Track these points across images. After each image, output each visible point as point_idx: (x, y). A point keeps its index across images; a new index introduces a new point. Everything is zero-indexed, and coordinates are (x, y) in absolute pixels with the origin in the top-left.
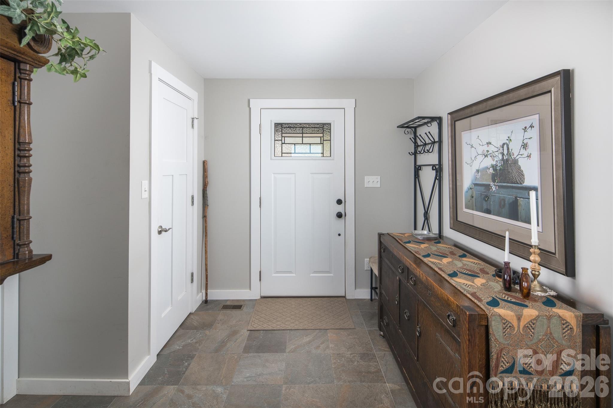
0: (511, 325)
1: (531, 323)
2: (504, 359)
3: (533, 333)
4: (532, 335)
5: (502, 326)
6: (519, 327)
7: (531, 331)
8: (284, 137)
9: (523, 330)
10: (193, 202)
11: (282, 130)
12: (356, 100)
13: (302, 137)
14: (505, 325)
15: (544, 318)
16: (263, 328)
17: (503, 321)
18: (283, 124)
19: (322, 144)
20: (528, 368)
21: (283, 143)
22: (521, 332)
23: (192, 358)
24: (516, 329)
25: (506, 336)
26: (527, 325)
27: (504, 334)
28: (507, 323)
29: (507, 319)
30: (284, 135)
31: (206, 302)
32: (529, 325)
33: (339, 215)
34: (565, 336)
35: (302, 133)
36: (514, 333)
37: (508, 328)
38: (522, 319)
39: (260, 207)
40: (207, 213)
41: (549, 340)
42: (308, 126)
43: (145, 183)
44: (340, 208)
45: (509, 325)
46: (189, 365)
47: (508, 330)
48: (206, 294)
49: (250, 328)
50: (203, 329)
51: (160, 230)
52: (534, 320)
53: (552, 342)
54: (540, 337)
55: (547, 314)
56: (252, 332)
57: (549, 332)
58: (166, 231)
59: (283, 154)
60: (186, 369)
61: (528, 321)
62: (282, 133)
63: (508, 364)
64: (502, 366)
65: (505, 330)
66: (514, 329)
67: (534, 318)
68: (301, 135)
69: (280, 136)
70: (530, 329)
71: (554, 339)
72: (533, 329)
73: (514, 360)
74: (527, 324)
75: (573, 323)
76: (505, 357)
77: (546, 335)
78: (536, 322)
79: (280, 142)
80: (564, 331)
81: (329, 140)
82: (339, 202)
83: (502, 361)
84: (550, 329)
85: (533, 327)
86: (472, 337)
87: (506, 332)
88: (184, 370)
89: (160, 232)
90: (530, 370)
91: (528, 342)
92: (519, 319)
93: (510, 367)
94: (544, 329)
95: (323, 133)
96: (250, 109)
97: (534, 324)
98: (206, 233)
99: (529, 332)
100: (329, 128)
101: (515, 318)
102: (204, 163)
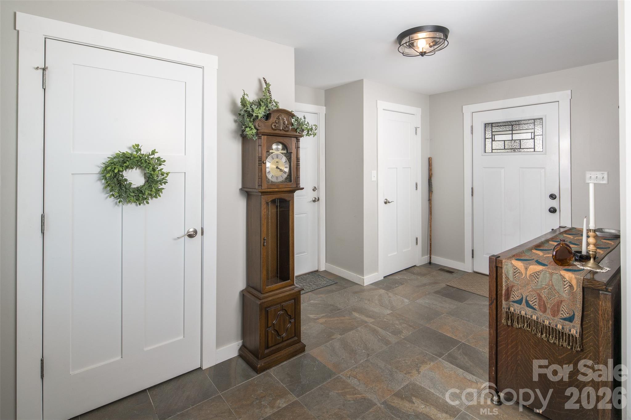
0: (520, 272)
1: (536, 274)
2: (515, 293)
3: (537, 281)
4: (537, 282)
5: (513, 270)
6: (526, 274)
7: (536, 280)
8: (494, 135)
9: (529, 277)
10: (417, 187)
11: (492, 129)
12: (571, 90)
13: (512, 134)
14: (515, 271)
15: (547, 272)
16: (457, 287)
17: (514, 267)
18: (493, 123)
19: (533, 139)
20: (533, 305)
21: (493, 141)
22: (528, 278)
23: (402, 284)
24: (524, 275)
25: (516, 278)
26: (532, 275)
27: (515, 276)
28: (517, 269)
29: (517, 267)
30: (493, 133)
31: (430, 263)
32: (534, 275)
33: (553, 210)
34: (565, 291)
35: (512, 130)
36: (522, 277)
37: (517, 273)
38: (529, 269)
39: (472, 195)
40: (432, 197)
41: (551, 290)
42: (518, 123)
43: (374, 172)
44: (554, 203)
45: (518, 271)
46: (398, 286)
47: (518, 274)
48: (430, 258)
49: (448, 284)
50: (418, 275)
51: (385, 201)
52: (538, 272)
53: (554, 292)
54: (544, 286)
55: (550, 271)
56: (448, 286)
57: (550, 284)
58: (389, 202)
59: (493, 150)
60: (396, 287)
61: (533, 272)
62: (492, 132)
63: (518, 298)
64: (513, 297)
65: (515, 274)
66: (522, 275)
67: (538, 271)
68: (511, 132)
69: (491, 134)
70: (535, 278)
71: (555, 290)
72: (538, 278)
73: (522, 296)
74: (532, 273)
75: (574, 283)
76: (515, 292)
77: (548, 285)
78: (540, 274)
79: (491, 140)
80: (565, 287)
81: (541, 135)
82: (553, 197)
83: (513, 294)
84: (552, 282)
85: (538, 277)
86: (491, 273)
87: (516, 275)
88: (394, 287)
89: (386, 203)
90: (535, 306)
91: (533, 286)
92: (526, 269)
93: (520, 300)
94: (547, 281)
95: (534, 129)
96: (463, 113)
97: (538, 275)
98: (431, 212)
99: (534, 280)
100: (541, 123)
101: (523, 267)
102: (430, 160)
